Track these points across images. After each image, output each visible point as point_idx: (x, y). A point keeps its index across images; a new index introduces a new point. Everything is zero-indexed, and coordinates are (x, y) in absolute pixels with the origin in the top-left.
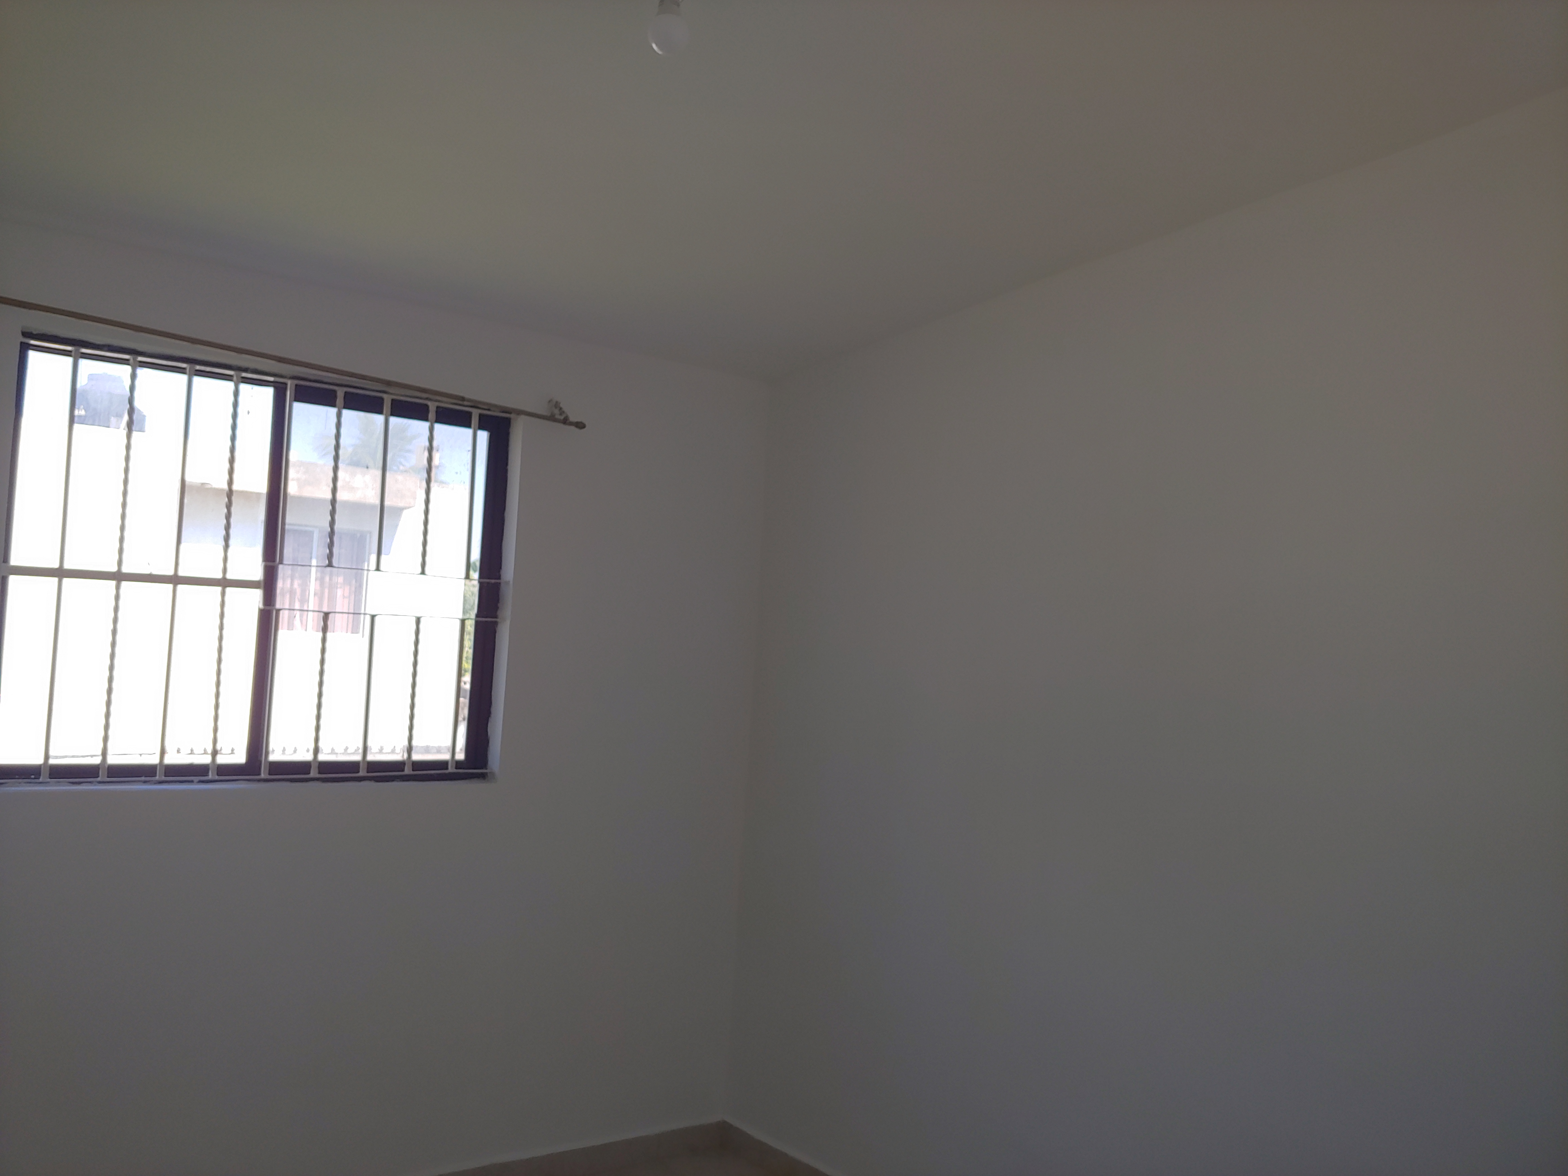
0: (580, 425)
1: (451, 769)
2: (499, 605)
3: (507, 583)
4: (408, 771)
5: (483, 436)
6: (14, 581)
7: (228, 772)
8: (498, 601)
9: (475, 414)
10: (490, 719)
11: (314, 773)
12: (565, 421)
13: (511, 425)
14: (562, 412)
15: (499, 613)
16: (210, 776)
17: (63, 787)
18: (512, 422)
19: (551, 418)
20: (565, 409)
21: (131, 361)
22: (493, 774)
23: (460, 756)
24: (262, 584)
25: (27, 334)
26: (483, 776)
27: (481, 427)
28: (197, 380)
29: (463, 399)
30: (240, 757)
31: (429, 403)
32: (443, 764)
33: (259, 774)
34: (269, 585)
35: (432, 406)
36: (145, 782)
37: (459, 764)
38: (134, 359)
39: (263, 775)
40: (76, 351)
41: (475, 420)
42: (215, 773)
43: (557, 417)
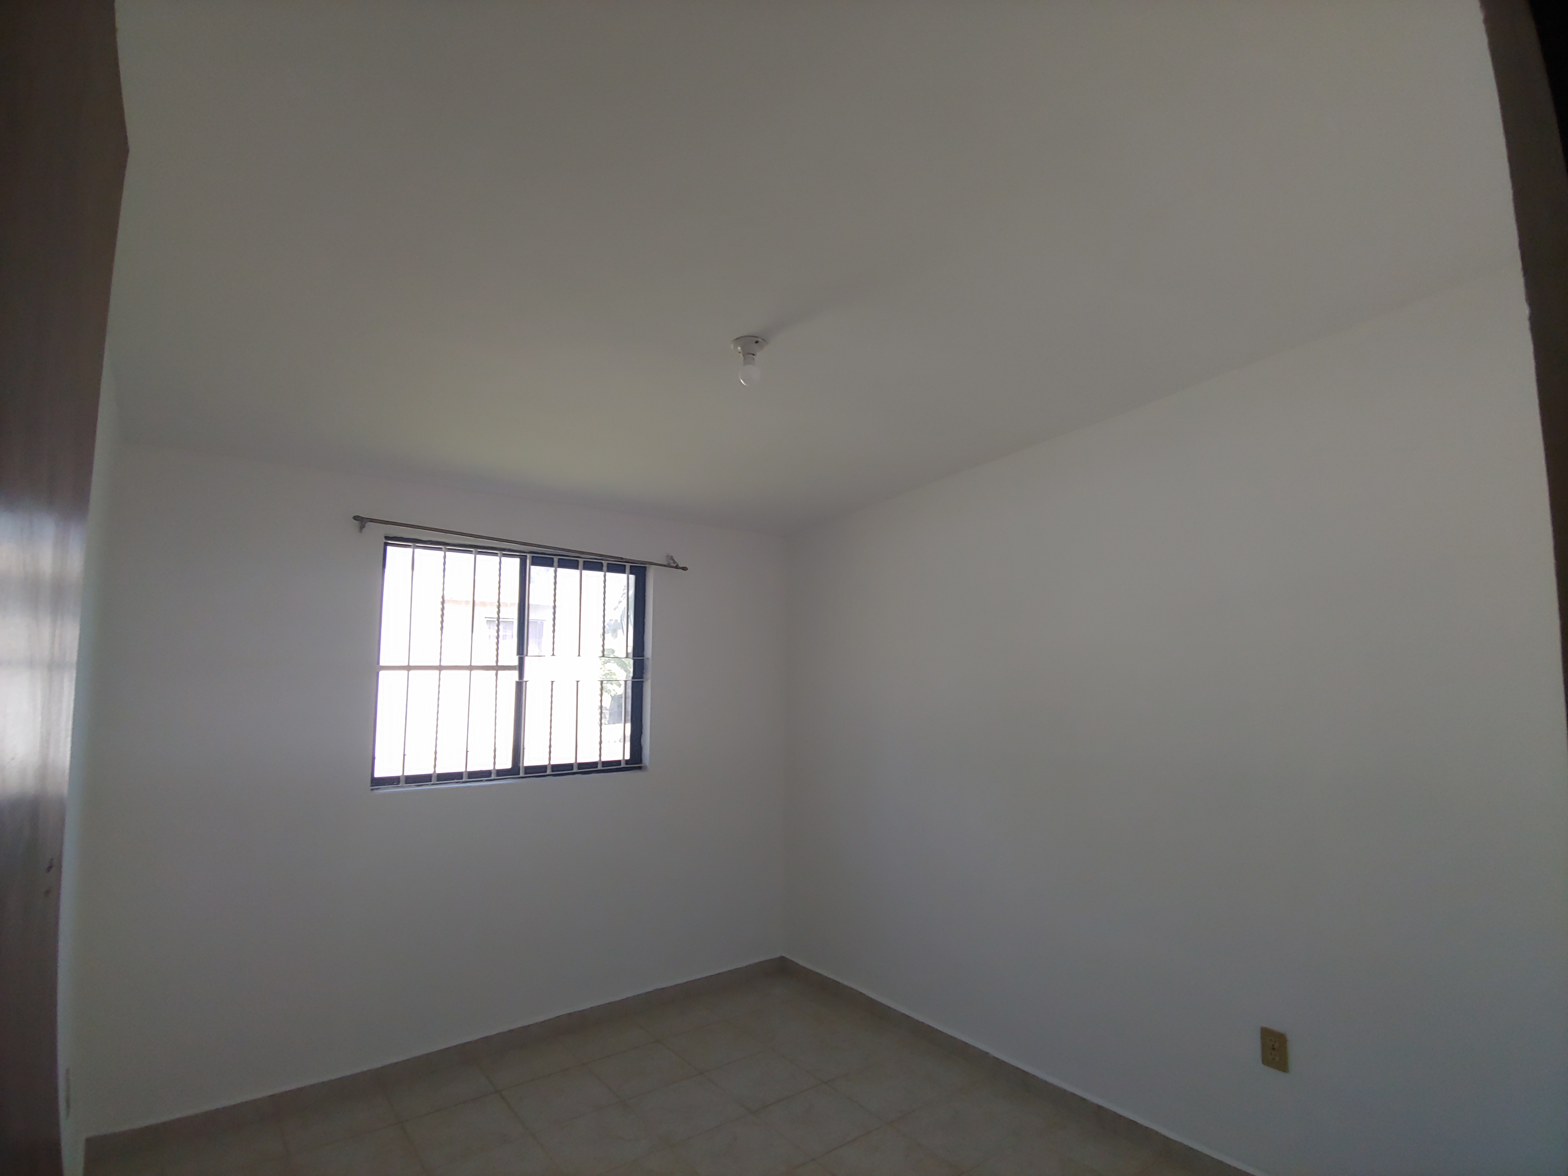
0: (685, 569)
1: (623, 765)
2: (644, 671)
3: (648, 659)
4: (600, 767)
5: (632, 578)
6: (382, 674)
7: (502, 773)
8: (643, 669)
9: (628, 565)
10: (642, 736)
11: (549, 772)
12: (677, 567)
13: (647, 570)
14: (675, 562)
15: (644, 676)
16: (493, 777)
17: (413, 788)
18: (647, 569)
19: (668, 566)
20: (676, 560)
21: (444, 549)
22: (646, 767)
23: (627, 757)
24: (518, 668)
25: (387, 538)
26: (640, 768)
27: (631, 573)
28: (478, 556)
29: (622, 558)
30: (509, 765)
31: (603, 562)
32: (618, 762)
33: (519, 774)
34: (521, 667)
35: (605, 563)
36: (457, 782)
37: (627, 762)
38: (445, 548)
39: (522, 774)
40: (414, 545)
41: (628, 569)
42: (495, 775)
43: (672, 565)
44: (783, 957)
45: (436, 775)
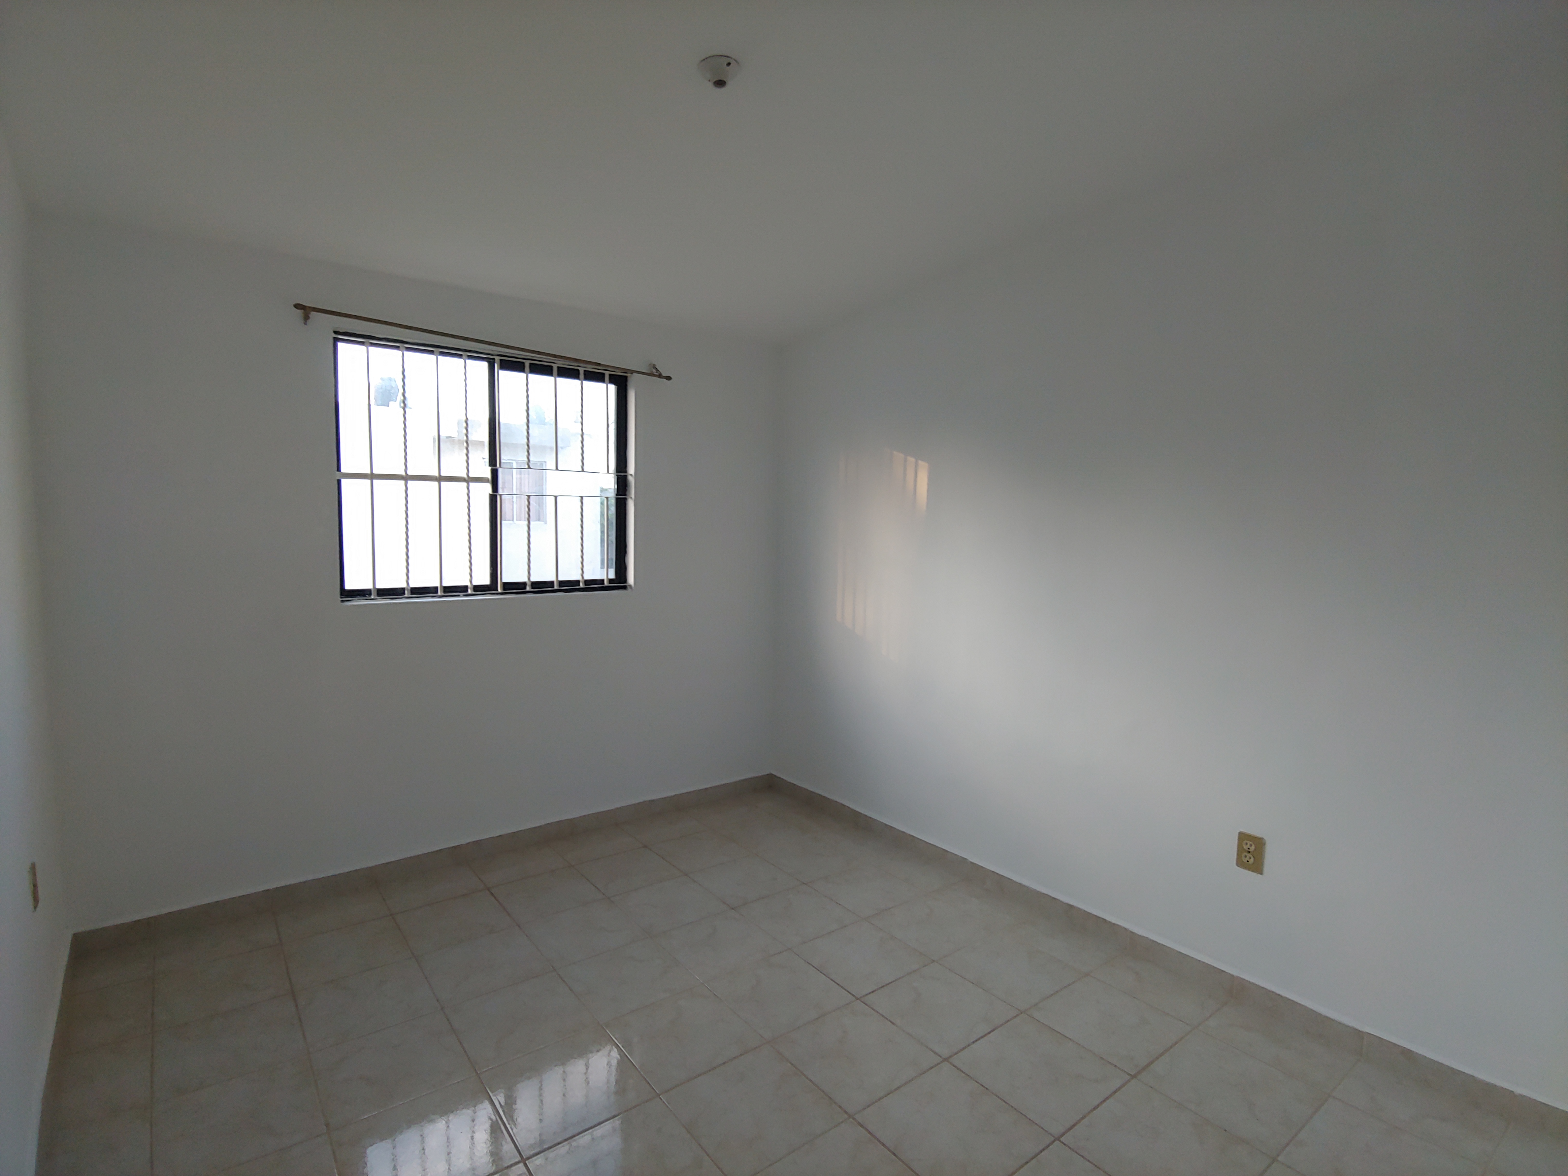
0: (669, 378)
1: (607, 584)
2: (627, 488)
3: (631, 473)
4: (582, 585)
5: (612, 388)
6: (345, 482)
7: (478, 589)
9: (607, 374)
10: (626, 556)
11: (528, 589)
12: (660, 376)
13: (628, 380)
14: (657, 371)
15: (627, 493)
16: (469, 592)
17: (385, 601)
18: (628, 377)
19: (652, 374)
20: (659, 369)
21: (403, 348)
22: (631, 587)
23: (611, 576)
24: (490, 480)
25: (336, 332)
26: (625, 588)
27: (611, 382)
28: (442, 359)
29: (600, 365)
30: (486, 581)
31: (579, 368)
32: (602, 581)
33: (497, 590)
34: (494, 480)
35: (581, 370)
36: (430, 597)
37: (611, 581)
39: (500, 591)
40: (367, 342)
41: (607, 378)
42: (472, 590)
43: (655, 373)
44: (771, 774)
45: (409, 588)
